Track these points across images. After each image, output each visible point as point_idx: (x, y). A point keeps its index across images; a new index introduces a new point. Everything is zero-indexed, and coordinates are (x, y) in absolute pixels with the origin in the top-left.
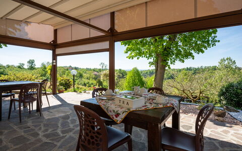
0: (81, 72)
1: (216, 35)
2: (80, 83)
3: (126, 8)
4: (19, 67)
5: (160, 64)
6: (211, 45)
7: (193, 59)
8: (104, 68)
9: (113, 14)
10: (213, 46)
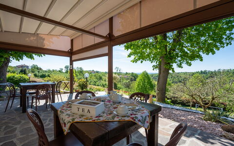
0: (101, 75)
1: (232, 32)
2: (99, 84)
3: (123, 11)
4: (60, 71)
5: (163, 67)
6: (225, 44)
7: (202, 60)
8: (118, 72)
9: (111, 20)
10: (227, 45)
